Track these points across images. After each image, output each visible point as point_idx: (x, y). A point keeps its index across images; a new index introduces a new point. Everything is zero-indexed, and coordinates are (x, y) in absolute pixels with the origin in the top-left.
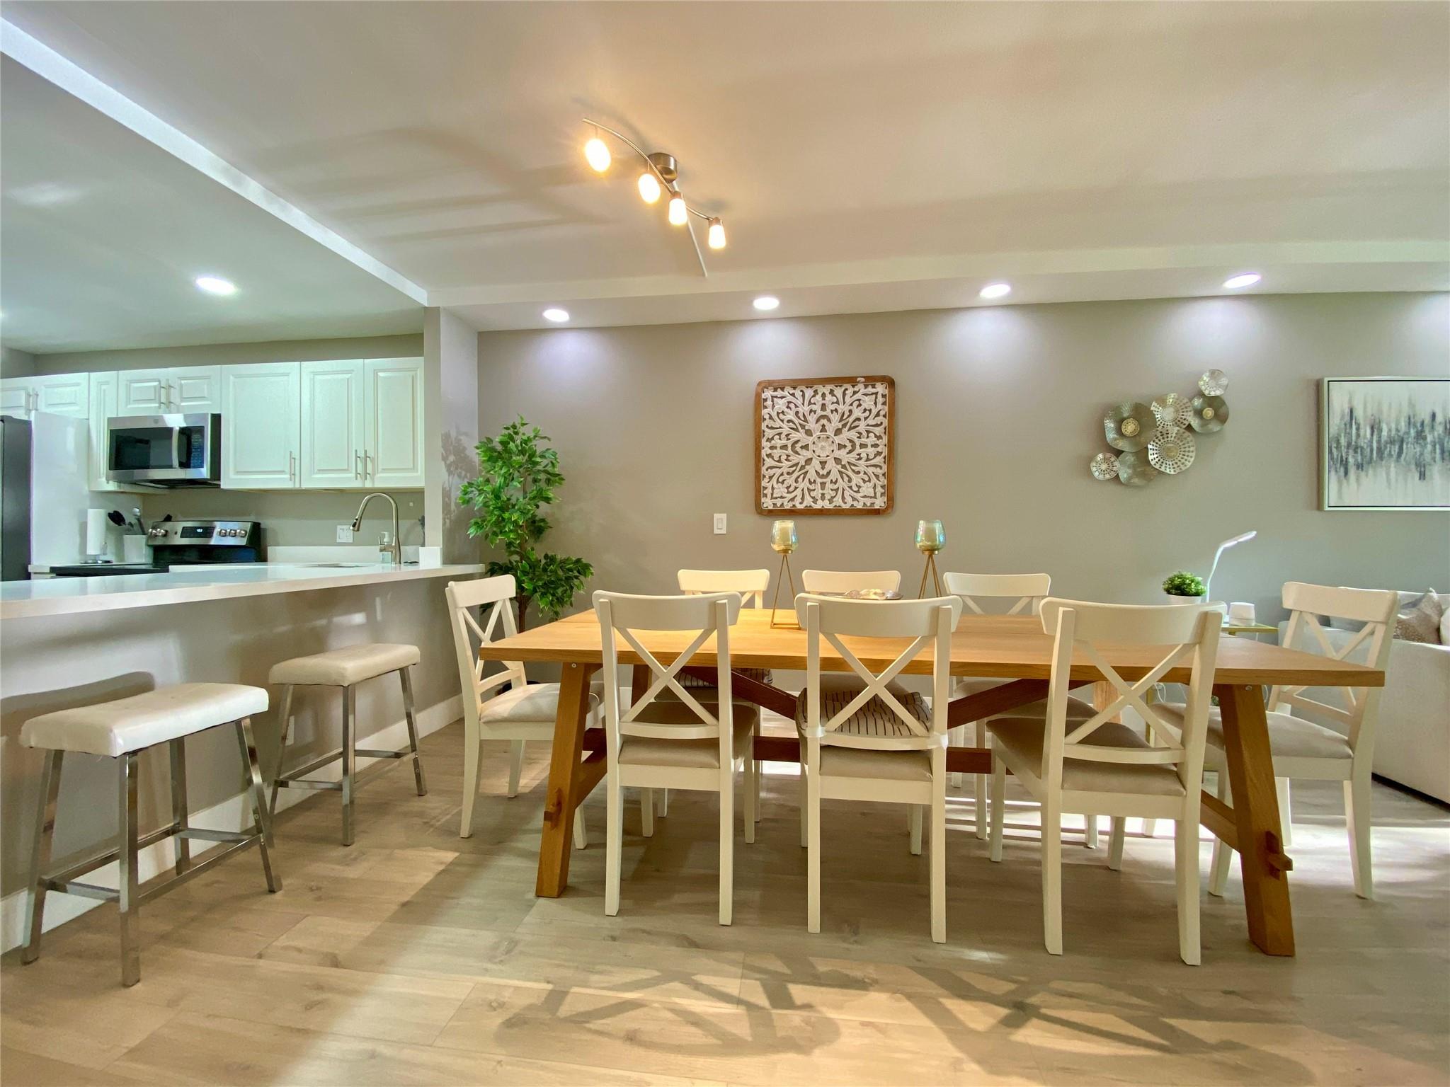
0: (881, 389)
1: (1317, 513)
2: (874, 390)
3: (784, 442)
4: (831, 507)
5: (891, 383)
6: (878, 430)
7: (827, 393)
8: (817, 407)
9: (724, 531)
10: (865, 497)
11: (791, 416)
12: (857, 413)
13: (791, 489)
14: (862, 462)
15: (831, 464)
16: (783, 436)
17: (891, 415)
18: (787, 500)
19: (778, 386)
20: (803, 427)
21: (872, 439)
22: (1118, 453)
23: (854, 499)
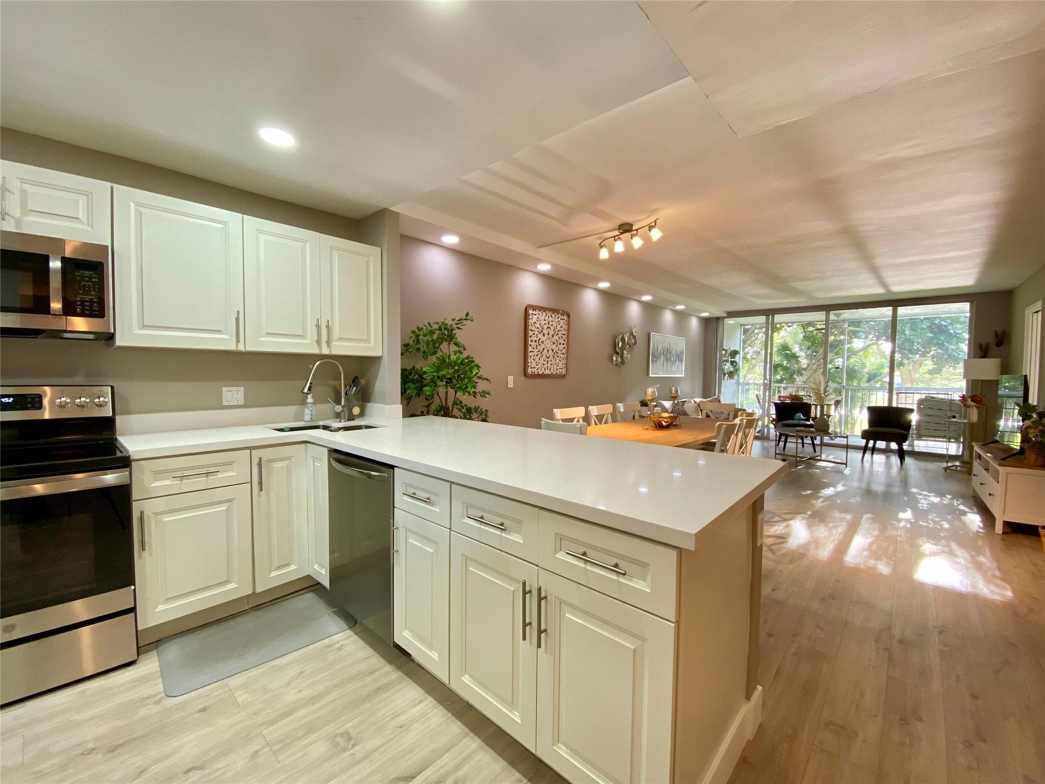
0: (565, 317)
1: (646, 377)
2: (563, 318)
3: (535, 338)
4: (550, 373)
5: (569, 316)
6: (564, 336)
7: (550, 316)
8: (546, 322)
9: (512, 386)
10: (560, 368)
11: (538, 325)
12: (559, 328)
13: (538, 363)
14: (559, 351)
15: (550, 351)
16: (535, 335)
17: (568, 330)
18: (536, 369)
19: (535, 308)
20: (542, 331)
21: (562, 341)
22: (618, 354)
23: (557, 370)
